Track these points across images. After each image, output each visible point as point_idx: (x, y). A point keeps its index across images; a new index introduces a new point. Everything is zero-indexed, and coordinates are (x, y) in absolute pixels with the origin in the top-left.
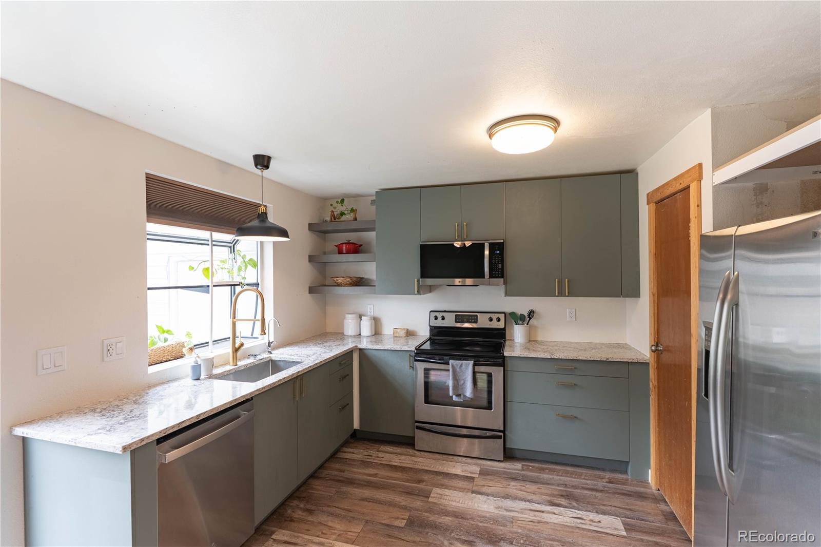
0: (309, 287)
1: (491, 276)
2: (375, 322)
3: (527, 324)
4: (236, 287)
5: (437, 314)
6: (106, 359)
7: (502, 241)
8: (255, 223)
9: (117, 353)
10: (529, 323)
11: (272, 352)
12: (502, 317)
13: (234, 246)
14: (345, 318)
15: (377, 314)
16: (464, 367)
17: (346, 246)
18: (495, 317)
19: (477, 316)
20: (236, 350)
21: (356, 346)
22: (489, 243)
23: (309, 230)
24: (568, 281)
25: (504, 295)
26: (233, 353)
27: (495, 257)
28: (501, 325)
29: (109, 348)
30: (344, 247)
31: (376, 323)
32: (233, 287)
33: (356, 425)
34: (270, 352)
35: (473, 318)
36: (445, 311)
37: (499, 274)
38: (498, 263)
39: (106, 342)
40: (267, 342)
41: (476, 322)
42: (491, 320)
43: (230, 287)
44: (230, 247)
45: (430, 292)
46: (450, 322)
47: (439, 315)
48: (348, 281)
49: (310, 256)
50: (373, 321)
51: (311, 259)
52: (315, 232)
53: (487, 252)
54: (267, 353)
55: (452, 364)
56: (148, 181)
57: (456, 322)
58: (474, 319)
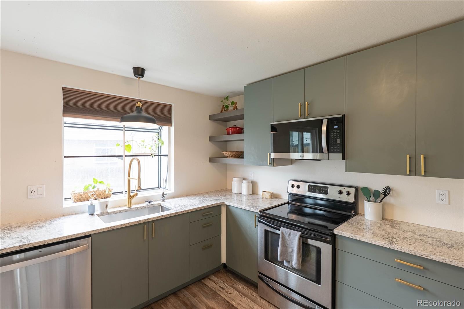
0: (209, 158)
1: (329, 151)
2: (252, 184)
3: (381, 202)
4: (161, 156)
5: (294, 183)
6: (29, 197)
7: (341, 116)
8: (135, 114)
9: (38, 194)
10: (383, 200)
11: (165, 200)
12: (352, 191)
13: (160, 131)
14: (232, 180)
15: (255, 179)
16: (292, 236)
17: (231, 129)
18: (345, 190)
19: (327, 188)
20: (130, 198)
21: (223, 203)
22: (328, 119)
23: (210, 120)
24: (424, 158)
25: (345, 170)
26: (129, 199)
27: (334, 132)
28: (351, 199)
29: (31, 191)
30: (230, 130)
31: (254, 185)
32: (159, 157)
33: (224, 260)
34: (164, 200)
35: (324, 189)
36: (301, 181)
37: (337, 149)
38: (337, 138)
39: (29, 187)
40: (162, 193)
41: (326, 193)
42: (341, 192)
43: (157, 157)
44: (158, 132)
45: (291, 164)
46: (304, 190)
47: (296, 184)
48: (230, 154)
49: (210, 137)
50: (251, 184)
51: (211, 139)
52: (214, 121)
53: (324, 128)
54: (162, 201)
55: (282, 231)
56: (64, 92)
57: (309, 191)
58: (325, 191)
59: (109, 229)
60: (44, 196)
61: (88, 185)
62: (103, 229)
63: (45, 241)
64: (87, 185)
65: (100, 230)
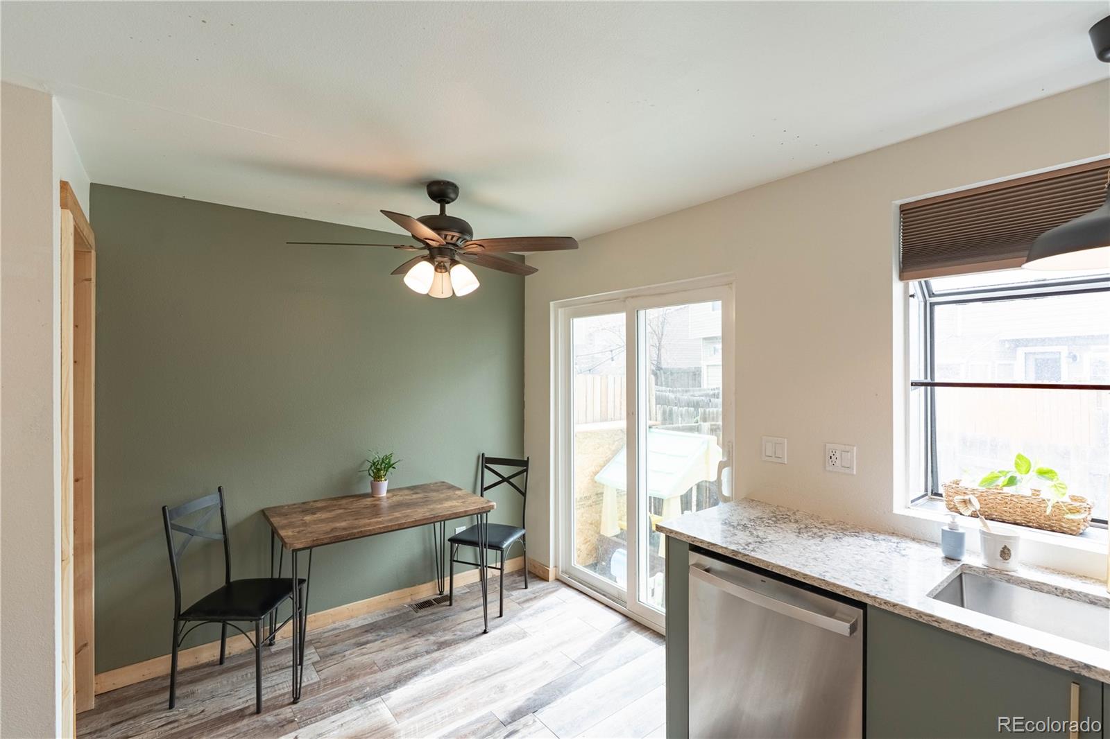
6: (828, 468)
9: (844, 465)
29: (831, 455)
39: (827, 445)
59: (914, 616)
60: (855, 473)
61: (999, 472)
62: (895, 605)
63: (769, 564)
64: (996, 472)
65: (886, 603)
